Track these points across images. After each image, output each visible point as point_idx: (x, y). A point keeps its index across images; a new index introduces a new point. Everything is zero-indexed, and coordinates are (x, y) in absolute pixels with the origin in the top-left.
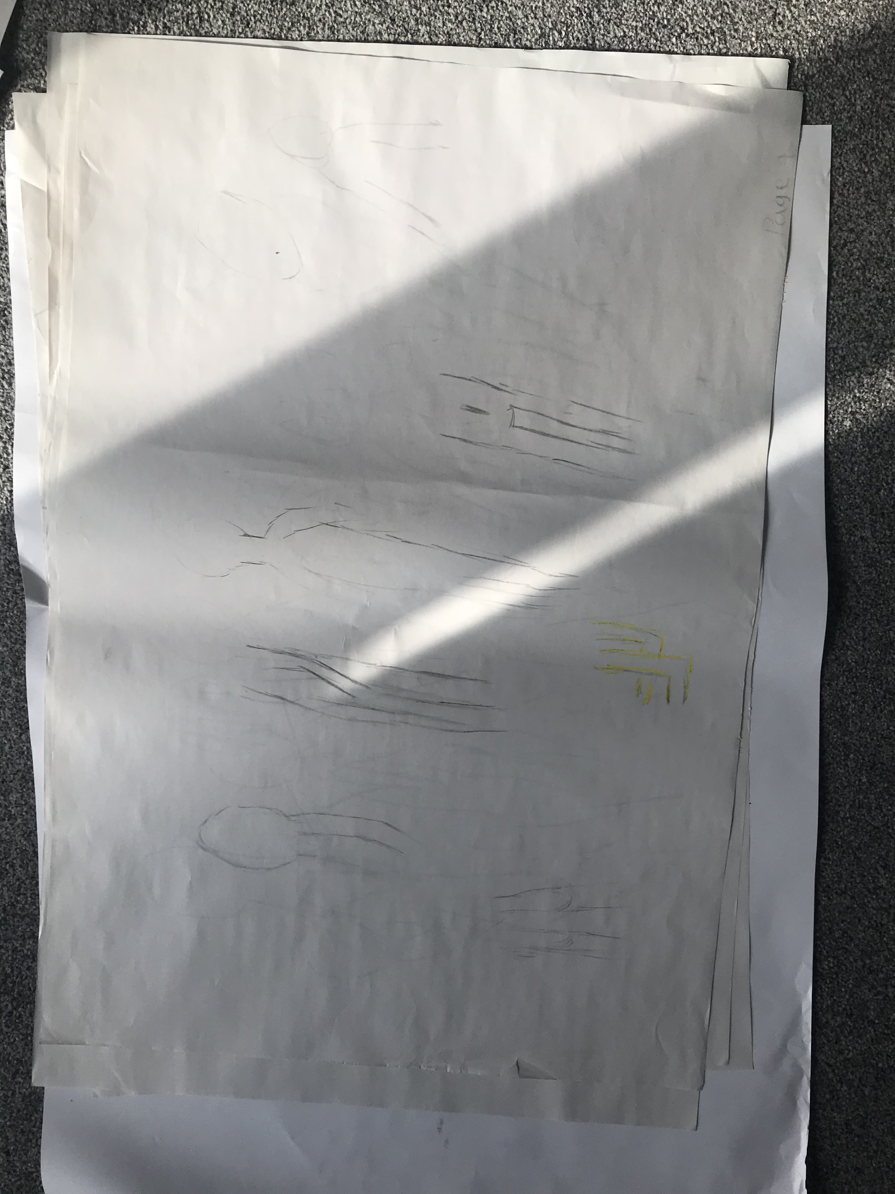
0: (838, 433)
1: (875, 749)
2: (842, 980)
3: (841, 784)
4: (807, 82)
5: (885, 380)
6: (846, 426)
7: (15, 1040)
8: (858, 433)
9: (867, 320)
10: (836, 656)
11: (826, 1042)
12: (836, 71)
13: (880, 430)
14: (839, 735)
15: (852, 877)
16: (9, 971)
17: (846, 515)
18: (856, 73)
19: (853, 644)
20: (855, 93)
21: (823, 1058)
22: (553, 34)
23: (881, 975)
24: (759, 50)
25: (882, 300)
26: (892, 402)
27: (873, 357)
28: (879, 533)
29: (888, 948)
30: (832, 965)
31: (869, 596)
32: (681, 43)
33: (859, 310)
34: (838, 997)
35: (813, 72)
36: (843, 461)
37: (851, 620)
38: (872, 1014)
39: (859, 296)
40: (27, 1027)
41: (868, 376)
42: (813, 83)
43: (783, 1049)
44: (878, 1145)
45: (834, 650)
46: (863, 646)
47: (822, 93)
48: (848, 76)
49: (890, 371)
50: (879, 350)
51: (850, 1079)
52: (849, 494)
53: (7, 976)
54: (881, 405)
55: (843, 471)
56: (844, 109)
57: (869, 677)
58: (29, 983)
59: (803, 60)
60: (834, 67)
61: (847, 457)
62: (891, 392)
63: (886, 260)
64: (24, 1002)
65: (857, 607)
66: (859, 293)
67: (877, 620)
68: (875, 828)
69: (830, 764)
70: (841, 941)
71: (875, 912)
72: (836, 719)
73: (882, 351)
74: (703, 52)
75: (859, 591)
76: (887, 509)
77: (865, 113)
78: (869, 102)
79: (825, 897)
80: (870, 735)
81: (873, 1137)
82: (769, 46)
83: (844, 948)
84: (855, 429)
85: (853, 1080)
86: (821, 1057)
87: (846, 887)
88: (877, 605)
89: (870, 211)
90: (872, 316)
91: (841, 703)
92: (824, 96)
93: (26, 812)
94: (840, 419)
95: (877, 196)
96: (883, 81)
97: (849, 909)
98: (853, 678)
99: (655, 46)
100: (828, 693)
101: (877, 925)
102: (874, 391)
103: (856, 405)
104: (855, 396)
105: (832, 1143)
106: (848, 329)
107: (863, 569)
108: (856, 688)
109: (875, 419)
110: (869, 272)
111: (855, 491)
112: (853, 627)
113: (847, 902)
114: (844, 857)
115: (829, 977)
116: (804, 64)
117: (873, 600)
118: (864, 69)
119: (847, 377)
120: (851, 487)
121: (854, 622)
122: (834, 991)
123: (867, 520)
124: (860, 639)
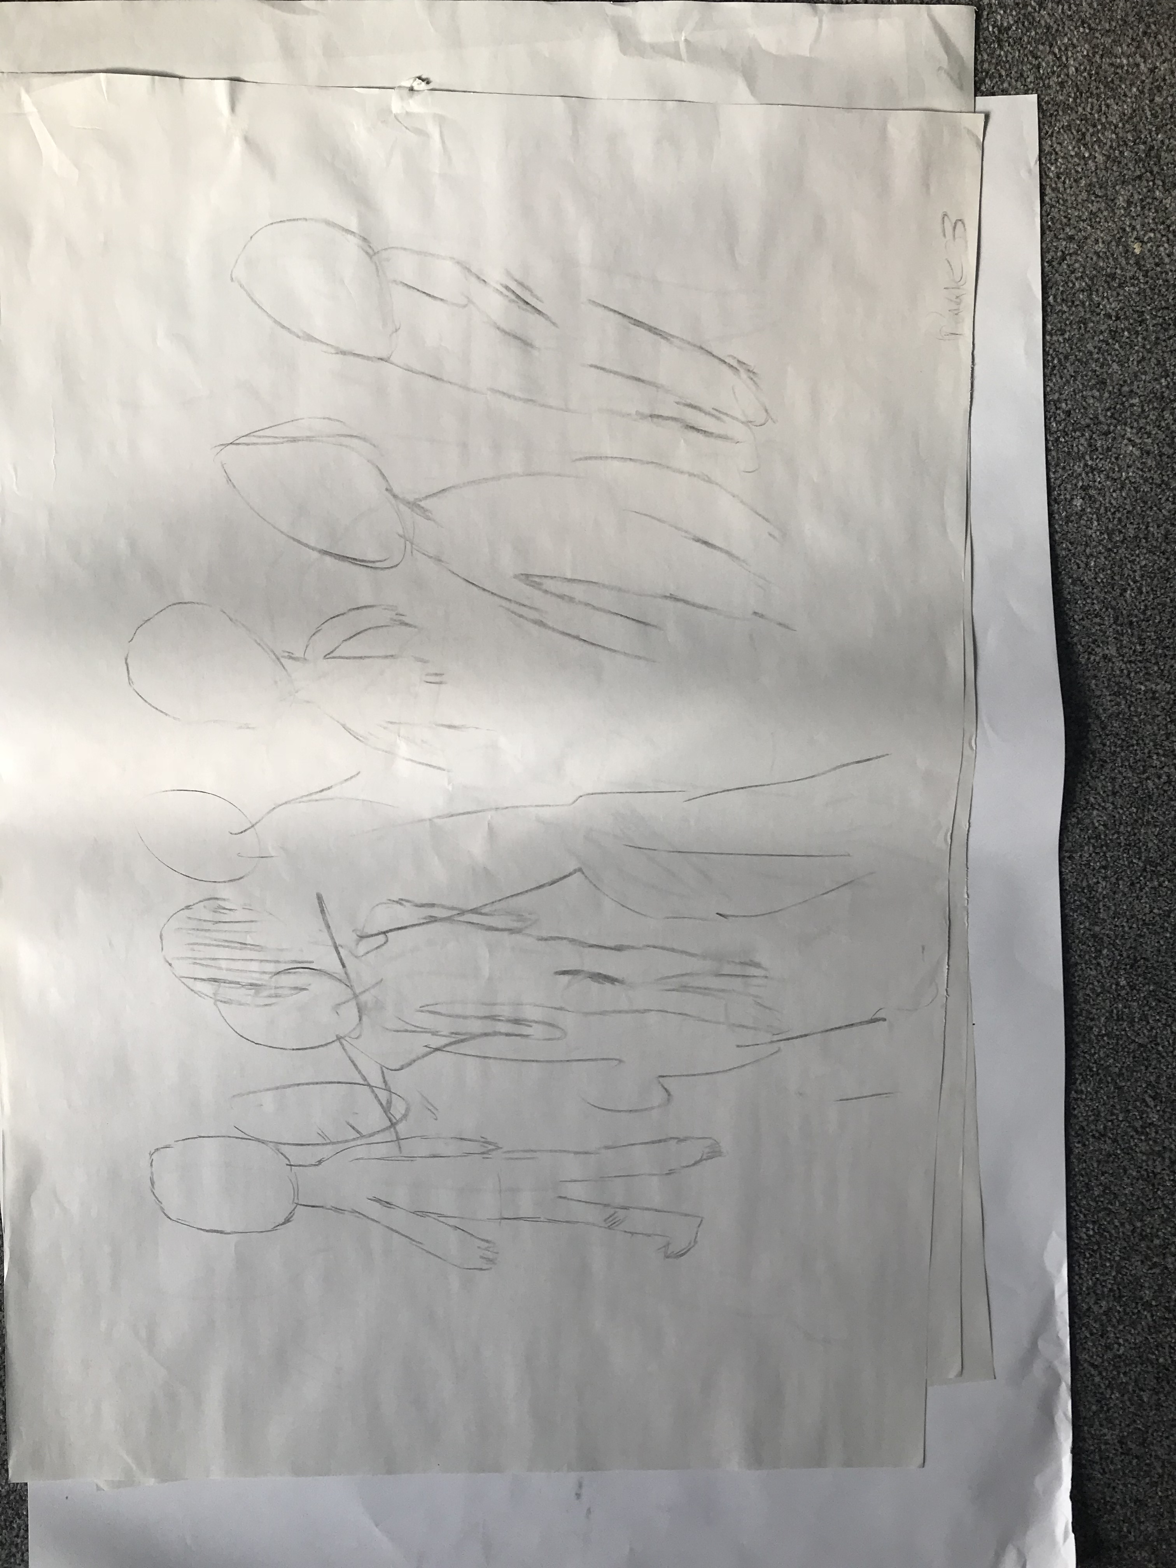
0: (1066, 517)
1: (1135, 940)
2: (1106, 1253)
3: (1093, 990)
4: (1001, 36)
5: (1125, 441)
6: (1076, 505)
8: (1093, 514)
9: (1097, 360)
10: (1078, 818)
11: (1088, 1336)
12: (1039, 21)
13: (1121, 509)
14: (1087, 924)
15: (1112, 1114)
17: (1081, 627)
18: (1067, 23)
19: (1100, 800)
20: (1066, 49)
21: (1086, 1357)
23: (1157, 1242)
25: (1116, 332)
26: (1135, 470)
27: (1108, 410)
28: (1127, 650)
29: (1164, 1205)
30: (1091, 1233)
31: (1117, 734)
33: (1086, 347)
34: (1102, 1275)
35: (1008, 22)
36: (1074, 554)
37: (1095, 768)
38: (1147, 1294)
39: (1086, 328)
41: (1104, 437)
42: (1010, 37)
43: (1033, 1349)
44: (1163, 1467)
45: (1074, 810)
46: (1113, 803)
47: (1021, 52)
48: (1055, 26)
49: (1132, 428)
50: (1116, 400)
51: (1122, 1382)
52: (1084, 599)
54: (1122, 475)
55: (1075, 567)
56: (1053, 72)
57: (1122, 844)
59: (994, 7)
60: (1036, 14)
61: (1079, 548)
62: (1134, 456)
63: (1119, 277)
65: (1103, 750)
66: (1084, 324)
67: (1130, 767)
68: (1140, 1045)
69: (1076, 964)
70: (1102, 1199)
71: (1144, 1158)
72: (1082, 904)
73: (1120, 402)
75: (1103, 729)
76: (1136, 616)
77: (1081, 76)
78: (1086, 61)
79: (1079, 1142)
80: (1127, 922)
81: (1157, 1457)
83: (1105, 1209)
84: (1089, 510)
85: (1127, 1383)
86: (1085, 1356)
87: (1105, 1127)
88: (1128, 747)
89: (1094, 210)
90: (1103, 354)
91: (1088, 882)
92: (1026, 55)
94: (1068, 496)
95: (1103, 190)
96: (1102, 32)
97: (1111, 1156)
98: (1102, 846)
100: (1070, 868)
101: (1148, 1177)
102: (1111, 456)
103: (1089, 477)
104: (1086, 465)
105: (1104, 1469)
106: (1073, 374)
107: (1109, 698)
108: (1107, 860)
109: (1114, 495)
110: (1097, 295)
111: (1093, 594)
112: (1098, 778)
113: (1107, 1147)
114: (1101, 1088)
115: (1089, 1249)
116: (996, 12)
117: (1123, 740)
118: (1077, 17)
119: (1075, 438)
120: (1087, 588)
121: (1099, 771)
122: (1096, 1268)
123: (1110, 632)
124: (1110, 793)
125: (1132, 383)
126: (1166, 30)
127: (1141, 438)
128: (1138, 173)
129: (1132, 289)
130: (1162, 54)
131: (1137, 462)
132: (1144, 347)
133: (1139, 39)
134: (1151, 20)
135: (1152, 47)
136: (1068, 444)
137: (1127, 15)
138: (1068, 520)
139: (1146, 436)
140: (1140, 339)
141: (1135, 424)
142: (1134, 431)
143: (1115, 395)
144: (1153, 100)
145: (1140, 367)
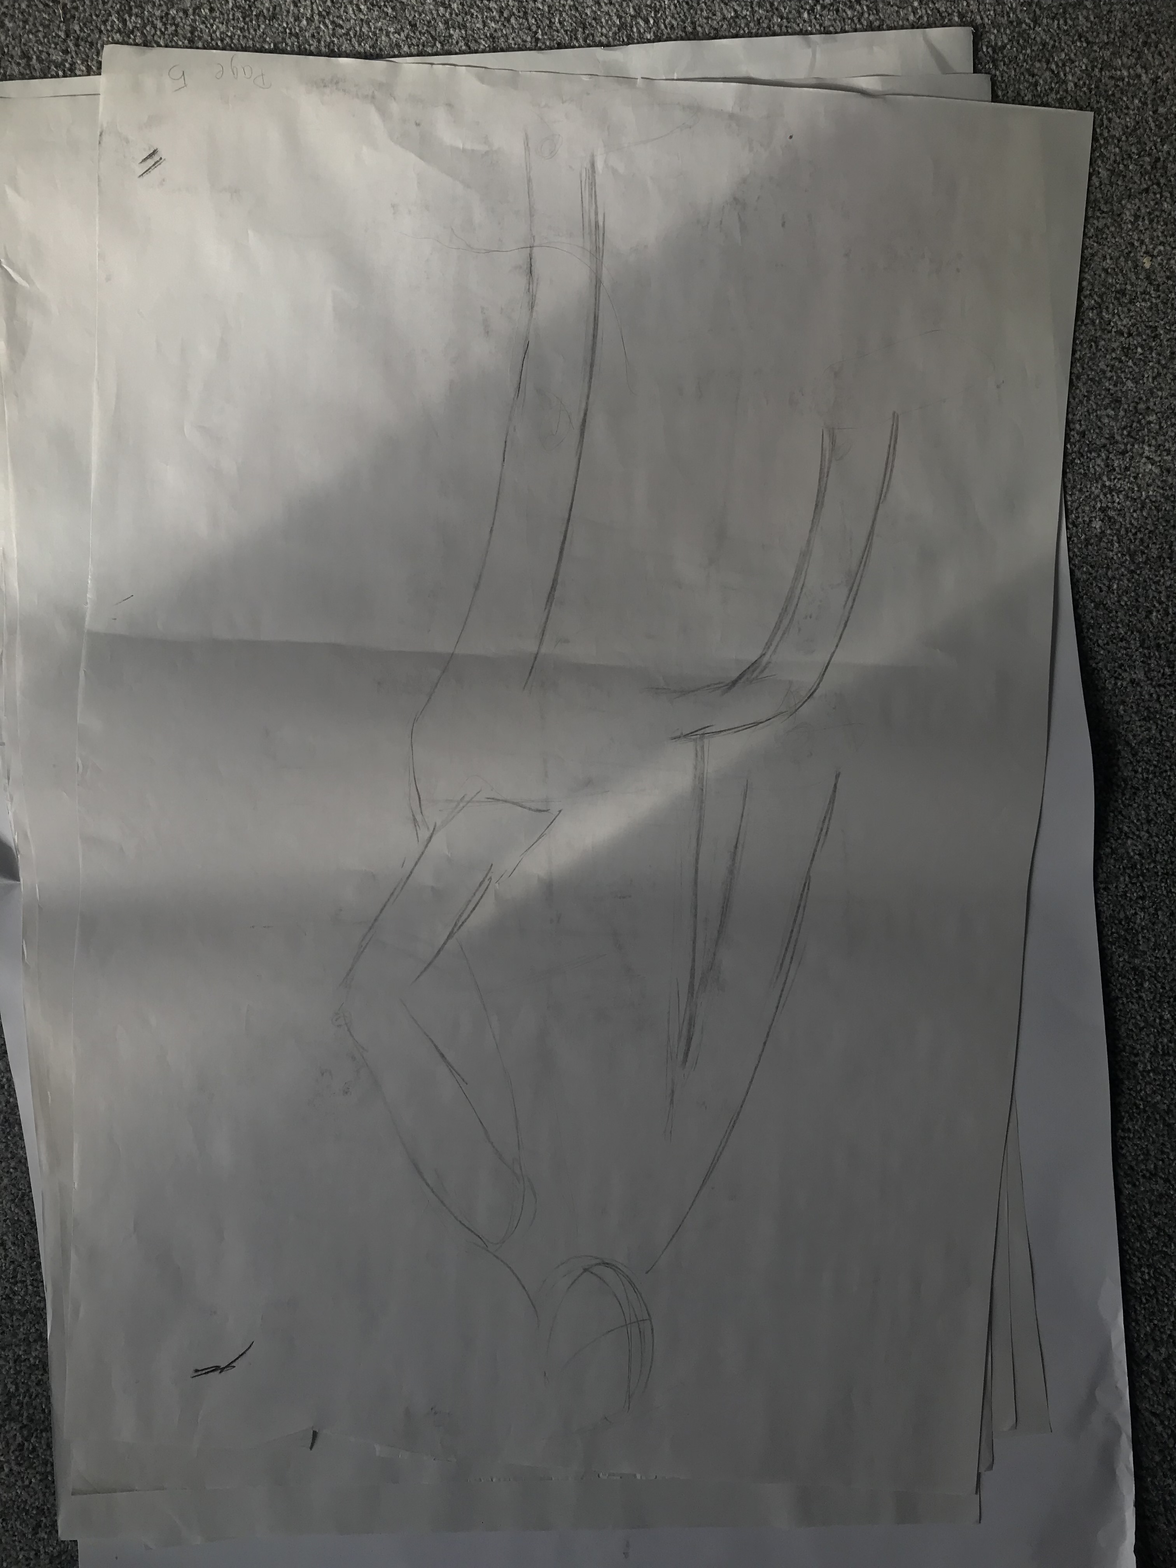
0: (1086, 539)
2: (1163, 1297)
3: (1136, 1025)
4: (996, 56)
5: (1144, 460)
6: (1095, 528)
7: (31, 1482)
8: (1113, 536)
9: (1111, 378)
10: (1111, 848)
11: (1148, 1383)
12: (1035, 38)
13: (1142, 530)
14: (1126, 957)
15: (1163, 1153)
16: (12, 1389)
17: (1107, 652)
18: (1063, 38)
19: (1134, 829)
20: (1064, 65)
21: (1147, 1406)
22: (638, 23)
24: (925, 19)
25: (1129, 348)
26: (1156, 489)
27: (1125, 428)
28: (1155, 673)
30: (1147, 1277)
31: (1149, 760)
32: (816, 18)
33: (1098, 366)
34: (1160, 1321)
35: (1003, 41)
36: (1095, 577)
37: (1127, 797)
39: (1097, 346)
40: (46, 1463)
41: (1121, 457)
42: (1004, 57)
43: (1091, 1400)
45: (1108, 840)
46: (1148, 832)
47: (1018, 70)
48: (1052, 42)
49: (1150, 446)
50: (1132, 418)
52: (1108, 623)
53: (10, 1396)
54: (1142, 495)
55: (1098, 590)
56: (1051, 89)
57: (1160, 874)
58: (41, 1404)
59: (987, 27)
60: (1031, 32)
61: (1100, 571)
62: (1153, 475)
63: (1130, 293)
64: (37, 1430)
65: (1135, 777)
66: (1095, 342)
67: (1164, 793)
69: (1117, 998)
70: (1156, 1242)
72: (1120, 936)
73: (1136, 419)
74: (847, 28)
75: (1134, 755)
76: (1163, 638)
77: (1081, 91)
78: (1084, 75)
79: (1128, 1183)
80: (1169, 953)
82: (939, 11)
83: (1161, 1252)
84: (1109, 532)
86: (1145, 1405)
87: (1156, 1167)
88: (1162, 773)
89: (1100, 227)
90: (1116, 372)
91: (1125, 913)
92: (1022, 74)
93: (15, 1168)
94: (1087, 519)
95: (1108, 205)
96: (1101, 45)
97: (1163, 1196)
98: (1138, 877)
99: (780, 26)
100: (1106, 900)
102: (1130, 475)
103: (1107, 498)
104: (1104, 486)
105: (1169, 1521)
106: (1086, 394)
107: (1138, 724)
108: (1144, 891)
109: (1135, 515)
111: (1117, 617)
112: (1131, 805)
113: (1160, 1187)
114: (1150, 1126)
115: (1145, 1294)
116: (989, 32)
117: (1155, 766)
118: (1073, 31)
119: (1091, 460)
120: (1111, 612)
121: (1132, 798)
122: (1153, 1313)
123: (1136, 656)
124: (1143, 821)
125: (1148, 400)
126: (1167, 39)
127: (1160, 455)
128: (1145, 186)
129: (1143, 304)
130: (1164, 63)
131: (1157, 481)
132: (1159, 362)
133: (1138, 50)
134: (1151, 29)
135: (1153, 56)
136: (1084, 466)
137: (1126, 26)
138: (1087, 542)
139: (1165, 453)
140: (1154, 355)
141: (1154, 442)
142: (1153, 449)
143: (1131, 413)
144: (1157, 110)
145: (1156, 383)
